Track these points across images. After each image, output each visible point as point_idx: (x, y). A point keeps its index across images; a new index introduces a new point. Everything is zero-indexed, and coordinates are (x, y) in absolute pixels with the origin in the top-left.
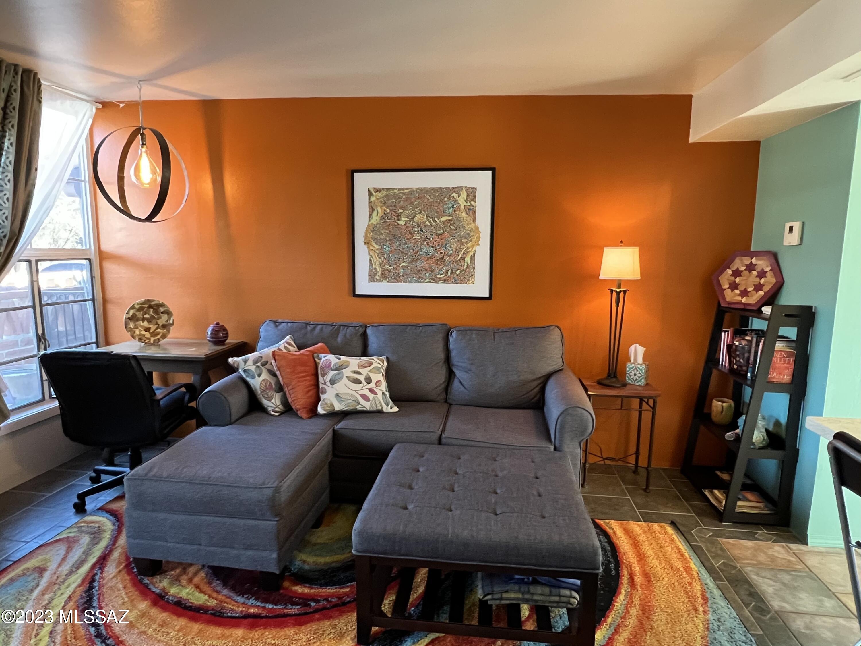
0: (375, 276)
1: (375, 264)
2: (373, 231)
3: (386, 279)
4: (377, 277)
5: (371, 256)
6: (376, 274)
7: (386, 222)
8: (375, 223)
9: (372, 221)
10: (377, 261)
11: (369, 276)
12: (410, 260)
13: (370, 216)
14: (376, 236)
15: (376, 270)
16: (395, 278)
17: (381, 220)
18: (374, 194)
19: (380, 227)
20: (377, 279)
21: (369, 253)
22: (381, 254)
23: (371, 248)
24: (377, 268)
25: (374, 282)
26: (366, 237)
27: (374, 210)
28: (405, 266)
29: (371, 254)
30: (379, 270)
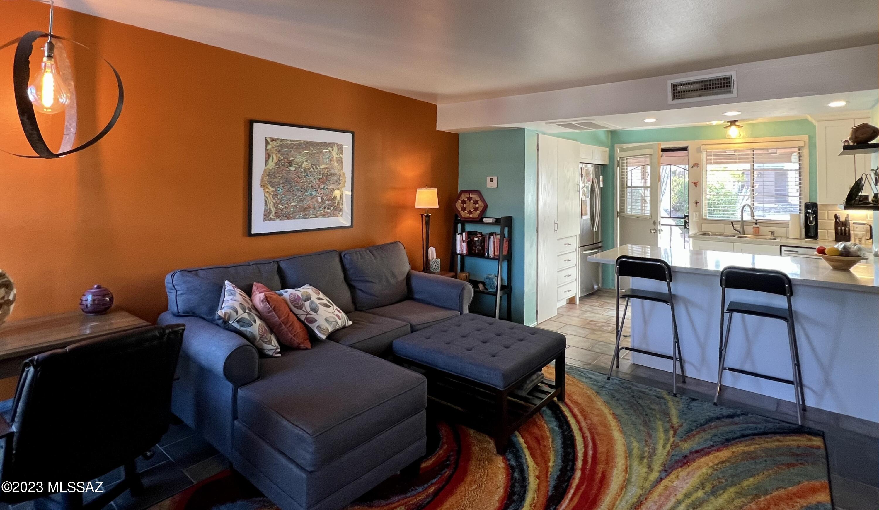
0: (269, 215)
1: (270, 205)
2: (268, 175)
3: (279, 217)
4: (271, 216)
5: (267, 197)
6: (271, 213)
7: (279, 168)
8: (271, 168)
9: (268, 166)
10: (271, 202)
12: (298, 199)
13: (267, 161)
14: (271, 180)
15: (271, 211)
16: (286, 216)
18: (270, 143)
19: (274, 172)
20: (271, 218)
21: (265, 195)
22: (275, 196)
23: (267, 190)
24: (271, 207)
25: (269, 220)
26: (262, 180)
27: (270, 156)
28: (295, 206)
29: (267, 195)
30: (273, 210)
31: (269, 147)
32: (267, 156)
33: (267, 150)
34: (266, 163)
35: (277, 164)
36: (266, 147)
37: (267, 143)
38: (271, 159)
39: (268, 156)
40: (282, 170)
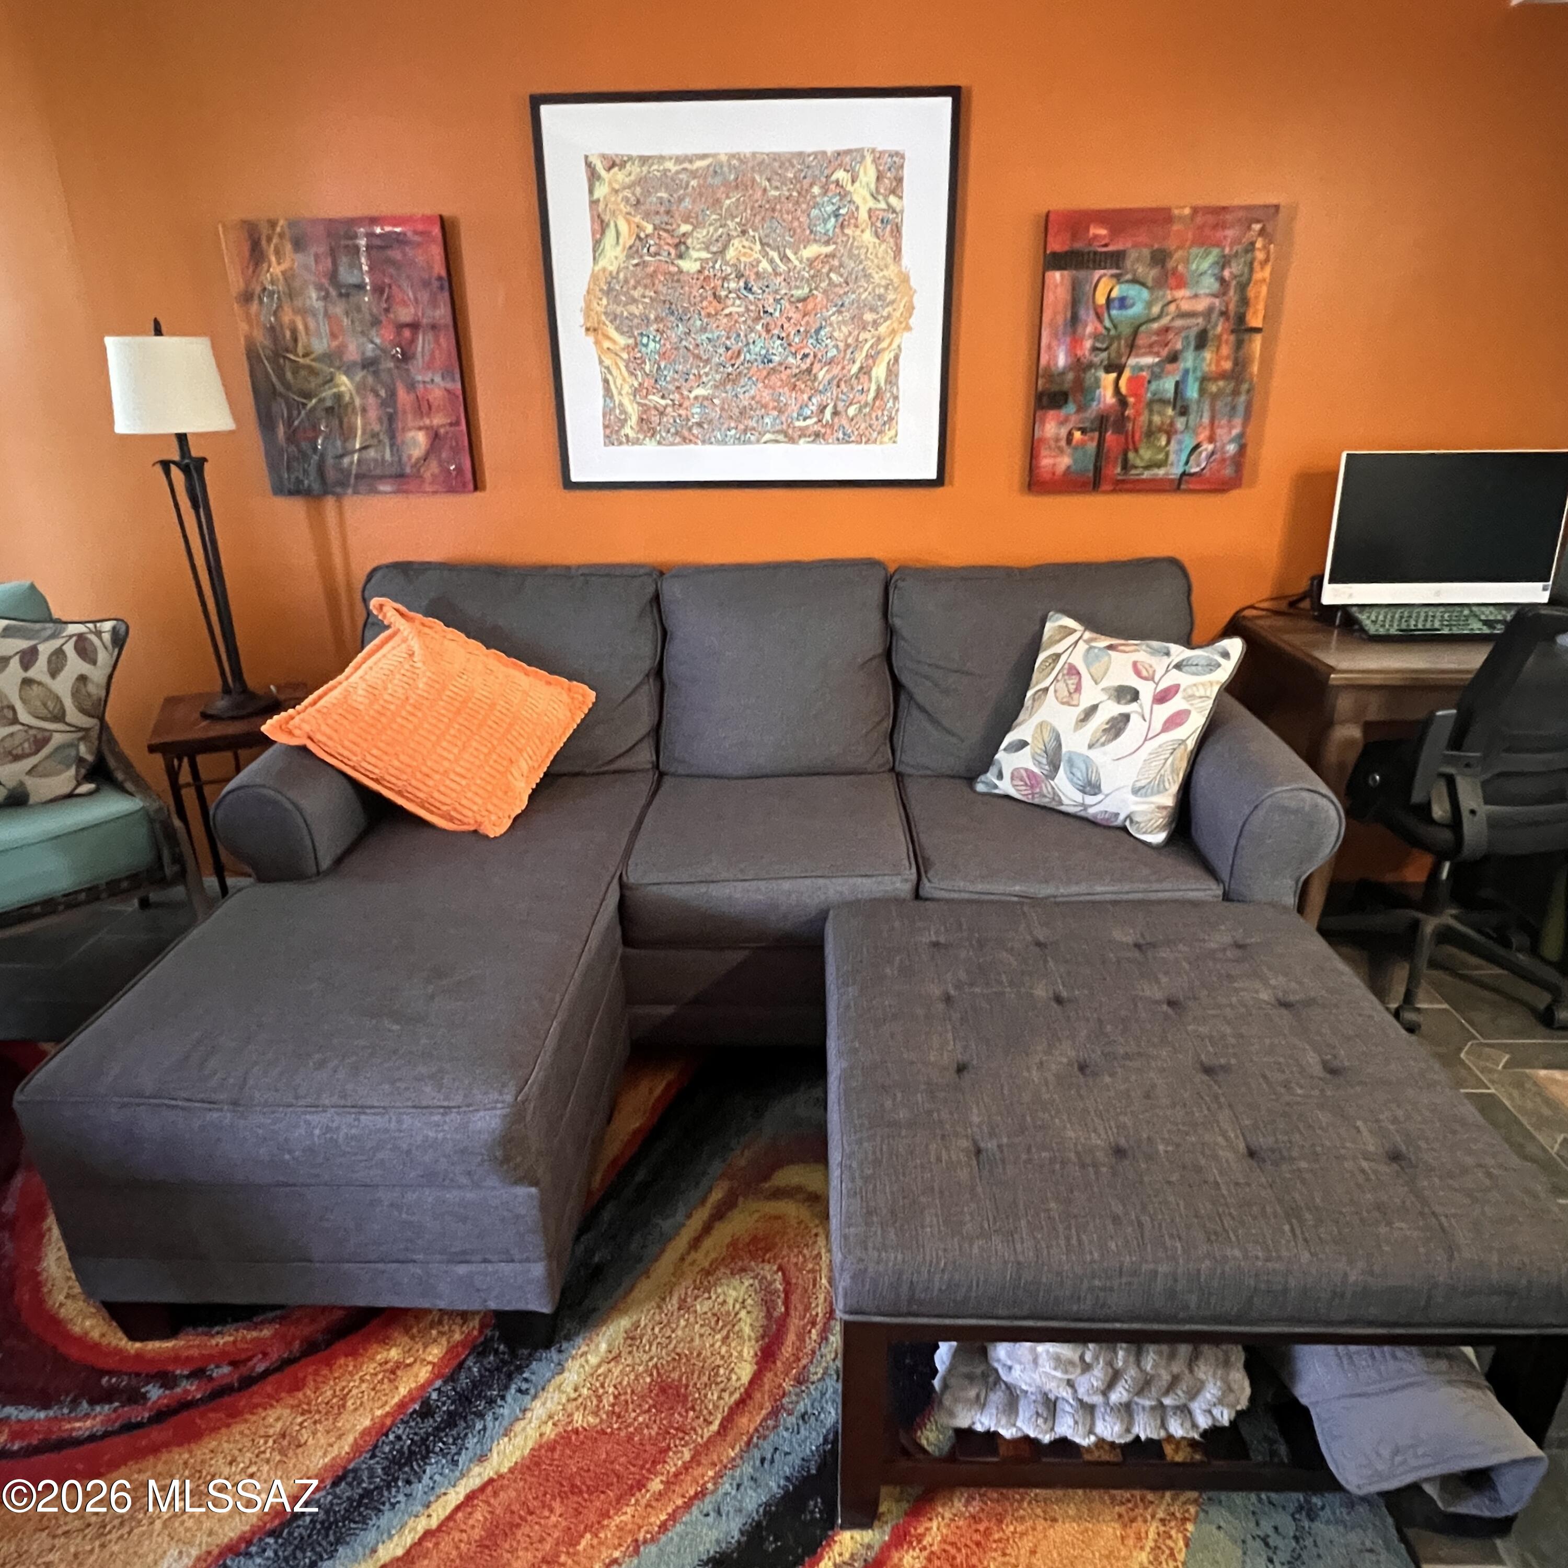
0: (623, 426)
1: (620, 394)
2: (608, 293)
3: (653, 435)
4: (627, 430)
5: (608, 368)
6: (626, 420)
7: (645, 264)
8: (613, 268)
9: (602, 263)
10: (624, 384)
11: (606, 427)
12: (718, 377)
13: (597, 243)
14: (619, 310)
15: (623, 412)
16: (677, 433)
17: (629, 257)
18: (603, 173)
19: (626, 281)
20: (627, 436)
21: (601, 362)
22: (635, 364)
23: (606, 344)
24: (626, 402)
25: (621, 443)
26: (588, 310)
27: (608, 225)
28: (706, 398)
29: (607, 362)
30: (633, 411)
31: (601, 191)
32: (597, 227)
33: (594, 203)
34: (594, 251)
35: (632, 252)
36: (591, 192)
37: (593, 176)
38: (611, 234)
39: (601, 225)
40: (653, 275)
